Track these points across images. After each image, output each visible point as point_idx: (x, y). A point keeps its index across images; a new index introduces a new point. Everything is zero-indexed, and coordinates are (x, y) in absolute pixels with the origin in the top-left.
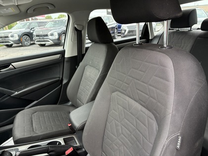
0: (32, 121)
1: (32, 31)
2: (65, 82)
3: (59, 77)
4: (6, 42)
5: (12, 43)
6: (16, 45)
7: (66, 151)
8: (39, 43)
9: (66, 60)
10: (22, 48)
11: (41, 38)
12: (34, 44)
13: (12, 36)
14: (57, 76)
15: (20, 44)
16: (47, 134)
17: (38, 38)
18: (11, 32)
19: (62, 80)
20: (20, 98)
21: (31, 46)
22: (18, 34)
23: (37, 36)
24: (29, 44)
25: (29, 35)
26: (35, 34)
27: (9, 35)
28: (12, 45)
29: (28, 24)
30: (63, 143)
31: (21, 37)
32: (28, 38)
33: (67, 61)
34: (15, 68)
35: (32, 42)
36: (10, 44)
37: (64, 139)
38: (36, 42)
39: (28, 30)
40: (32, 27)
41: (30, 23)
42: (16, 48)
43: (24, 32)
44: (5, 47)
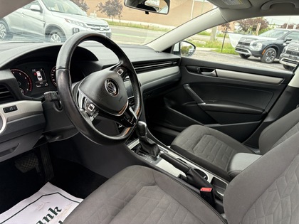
0: (199, 140)
1: (285, 44)
2: (268, 119)
3: (264, 110)
4: (243, 51)
5: (250, 53)
6: (253, 58)
7: (204, 187)
8: (285, 63)
9: (287, 89)
10: (259, 63)
11: (293, 56)
12: (278, 63)
13: (254, 45)
14: (261, 107)
15: (259, 58)
16: (201, 159)
17: (288, 55)
18: (256, 39)
19: (266, 115)
20: (204, 111)
21: (272, 65)
22: (264, 43)
23: (289, 52)
24: (271, 61)
25: (278, 49)
26: (286, 48)
27: (252, 43)
28: (249, 56)
29: (285, 33)
30: (209, 180)
31: (265, 48)
32: (274, 52)
33: (288, 92)
34: (217, 76)
35: (276, 60)
36: (247, 54)
37: (214, 178)
38: (281, 61)
39: (280, 42)
40: (288, 38)
41: (289, 33)
42: (251, 62)
43: (273, 42)
44: (239, 56)
